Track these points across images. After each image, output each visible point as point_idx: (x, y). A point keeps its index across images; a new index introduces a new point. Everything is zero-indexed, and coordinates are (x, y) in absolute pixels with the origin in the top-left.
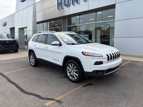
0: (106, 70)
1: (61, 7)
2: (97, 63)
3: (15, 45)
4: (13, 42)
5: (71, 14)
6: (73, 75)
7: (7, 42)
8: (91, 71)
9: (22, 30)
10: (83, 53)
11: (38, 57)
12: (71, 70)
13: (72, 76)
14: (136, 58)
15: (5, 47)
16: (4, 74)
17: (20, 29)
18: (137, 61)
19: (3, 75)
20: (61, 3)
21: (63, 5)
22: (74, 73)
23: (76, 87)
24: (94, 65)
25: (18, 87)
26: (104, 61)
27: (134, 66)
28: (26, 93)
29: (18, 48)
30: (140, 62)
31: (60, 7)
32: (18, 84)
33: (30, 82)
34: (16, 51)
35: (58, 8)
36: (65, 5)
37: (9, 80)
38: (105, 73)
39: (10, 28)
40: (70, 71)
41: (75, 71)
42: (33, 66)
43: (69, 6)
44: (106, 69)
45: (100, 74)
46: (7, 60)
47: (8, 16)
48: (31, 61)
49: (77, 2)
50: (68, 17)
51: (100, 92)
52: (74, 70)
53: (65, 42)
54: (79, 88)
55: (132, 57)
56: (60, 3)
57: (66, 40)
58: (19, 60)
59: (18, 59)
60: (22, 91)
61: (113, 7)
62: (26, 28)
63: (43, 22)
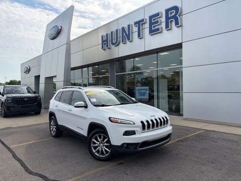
0: (139, 143)
1: (107, 47)
2: (127, 133)
3: (36, 104)
4: (34, 100)
5: (121, 55)
6: (102, 150)
7: (25, 99)
8: (120, 144)
9: (49, 79)
10: (110, 119)
11: (60, 123)
12: (98, 143)
13: (100, 153)
14: (215, 126)
15: (22, 107)
16: (11, 147)
17: (47, 78)
18: (214, 131)
19: (9, 149)
20: (107, 40)
21: (110, 43)
22: (104, 147)
23: (100, 167)
24: (123, 135)
25: (23, 164)
26: (137, 131)
27: (203, 139)
28: (31, 173)
29: (41, 108)
30: (219, 132)
31: (105, 47)
32: (24, 162)
33: (42, 159)
34: (38, 113)
35: (102, 48)
36: (113, 44)
37: (15, 156)
38: (139, 148)
39: (35, 76)
40: (97, 145)
41: (106, 144)
42: (53, 136)
43: (118, 45)
44: (140, 141)
45: (132, 148)
46: (21, 127)
47: (34, 58)
48: (51, 129)
49: (129, 39)
50: (118, 61)
51: (127, 175)
52: (104, 143)
53: (91, 103)
54: (103, 168)
55: (211, 123)
56: (105, 41)
57: (94, 100)
58: (38, 127)
59: (37, 125)
60: (27, 170)
61: (179, 46)
62: (55, 76)
63: (82, 67)
